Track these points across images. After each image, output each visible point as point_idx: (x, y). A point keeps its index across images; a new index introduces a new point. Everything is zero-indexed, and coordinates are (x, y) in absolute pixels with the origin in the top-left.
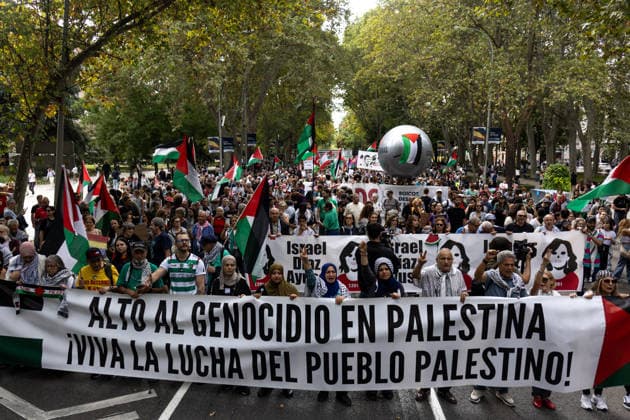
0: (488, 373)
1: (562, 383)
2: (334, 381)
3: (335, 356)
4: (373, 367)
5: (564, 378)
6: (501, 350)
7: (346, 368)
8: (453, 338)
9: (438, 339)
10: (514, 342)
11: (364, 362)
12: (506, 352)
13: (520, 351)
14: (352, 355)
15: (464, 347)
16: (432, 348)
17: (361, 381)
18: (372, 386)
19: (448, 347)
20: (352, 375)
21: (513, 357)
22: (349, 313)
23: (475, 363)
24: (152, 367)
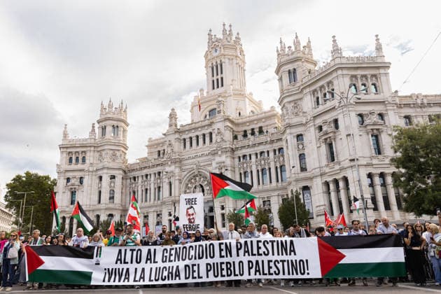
0: (277, 272)
1: (306, 274)
2: (217, 276)
3: (217, 263)
4: (232, 268)
5: (306, 271)
6: (281, 261)
7: (222, 269)
8: (261, 255)
9: (255, 255)
10: (285, 257)
11: (229, 266)
12: (283, 261)
13: (288, 261)
14: (223, 263)
15: (266, 259)
16: (253, 259)
17: (228, 275)
18: (233, 278)
19: (260, 259)
20: (224, 273)
21: (286, 264)
22: (222, 246)
23: (271, 268)
24: (142, 280)
